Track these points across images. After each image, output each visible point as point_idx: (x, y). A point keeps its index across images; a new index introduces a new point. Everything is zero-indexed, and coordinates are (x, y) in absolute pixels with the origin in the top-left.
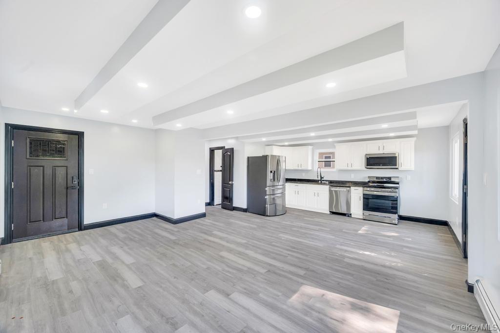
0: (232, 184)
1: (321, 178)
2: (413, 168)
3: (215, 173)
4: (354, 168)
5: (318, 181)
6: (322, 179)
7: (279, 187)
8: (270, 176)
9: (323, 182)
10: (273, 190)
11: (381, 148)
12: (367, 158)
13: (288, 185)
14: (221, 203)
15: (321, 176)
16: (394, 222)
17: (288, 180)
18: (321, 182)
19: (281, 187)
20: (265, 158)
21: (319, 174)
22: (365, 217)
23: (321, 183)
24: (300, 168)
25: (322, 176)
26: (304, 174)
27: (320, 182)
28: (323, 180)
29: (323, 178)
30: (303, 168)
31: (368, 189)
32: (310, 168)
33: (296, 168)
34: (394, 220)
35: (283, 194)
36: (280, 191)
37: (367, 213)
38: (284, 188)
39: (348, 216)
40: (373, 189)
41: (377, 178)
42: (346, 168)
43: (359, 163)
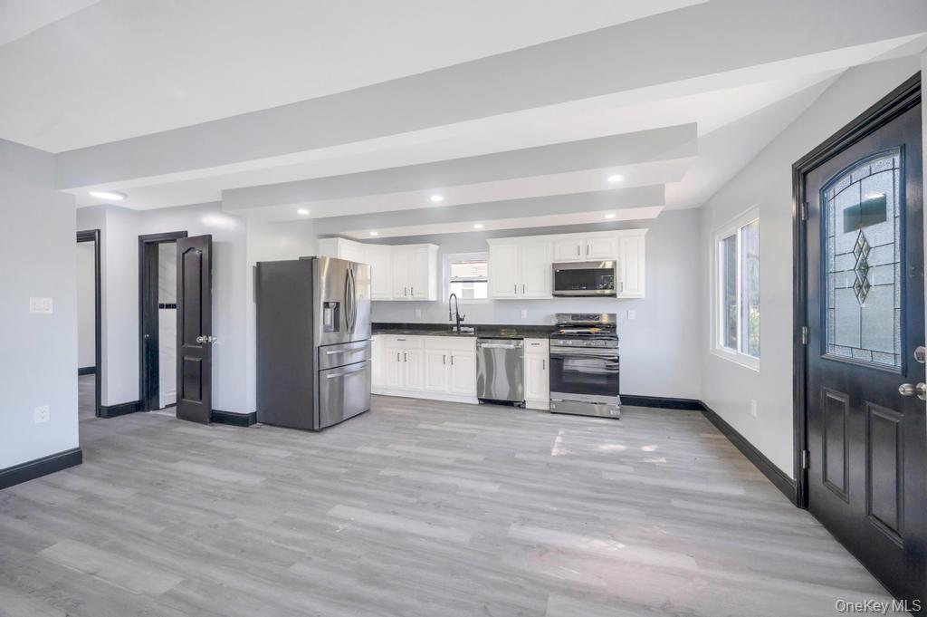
0: (208, 346)
1: (459, 319)
2: (642, 294)
3: (161, 311)
4: (529, 295)
5: (452, 326)
6: (461, 322)
7: (356, 346)
8: (323, 318)
9: (462, 329)
10: (340, 356)
11: (583, 251)
12: (556, 273)
13: (378, 340)
14: (175, 402)
15: (457, 315)
16: (613, 413)
17: (378, 328)
18: (459, 330)
19: (362, 344)
20: (308, 266)
21: (454, 311)
22: (554, 406)
23: (459, 333)
24: (410, 298)
25: (461, 316)
26: (419, 312)
27: (455, 329)
28: (463, 326)
29: (462, 320)
30: (417, 297)
31: (561, 342)
32: (432, 297)
33: (401, 297)
34: (612, 408)
35: (366, 363)
36: (358, 356)
37: (559, 396)
38: (368, 349)
39: (519, 406)
40: (570, 342)
41: (575, 316)
42: (511, 295)
43: (539, 285)
